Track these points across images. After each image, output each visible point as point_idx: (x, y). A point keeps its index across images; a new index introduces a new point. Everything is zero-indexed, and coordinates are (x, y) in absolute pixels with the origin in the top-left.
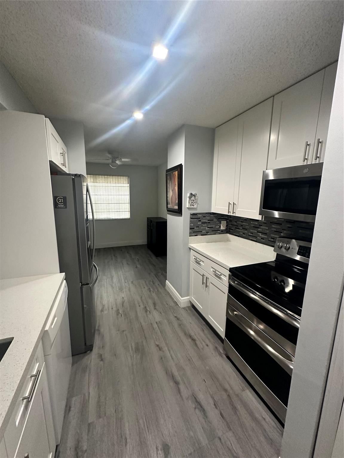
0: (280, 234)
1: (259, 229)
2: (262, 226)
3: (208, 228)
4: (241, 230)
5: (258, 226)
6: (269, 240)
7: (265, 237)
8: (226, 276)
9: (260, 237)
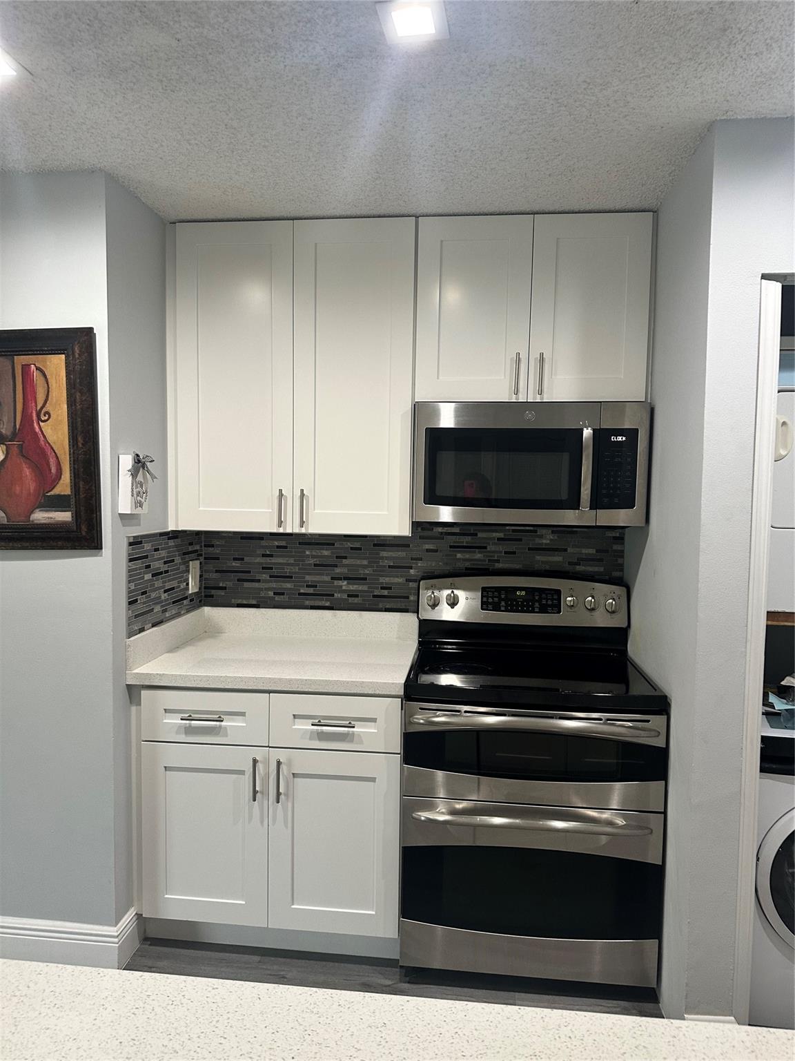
0: (408, 572)
1: (338, 570)
2: (345, 558)
3: (165, 592)
4: (265, 581)
5: (333, 561)
6: (374, 596)
7: (361, 588)
8: (374, 720)
9: (344, 591)
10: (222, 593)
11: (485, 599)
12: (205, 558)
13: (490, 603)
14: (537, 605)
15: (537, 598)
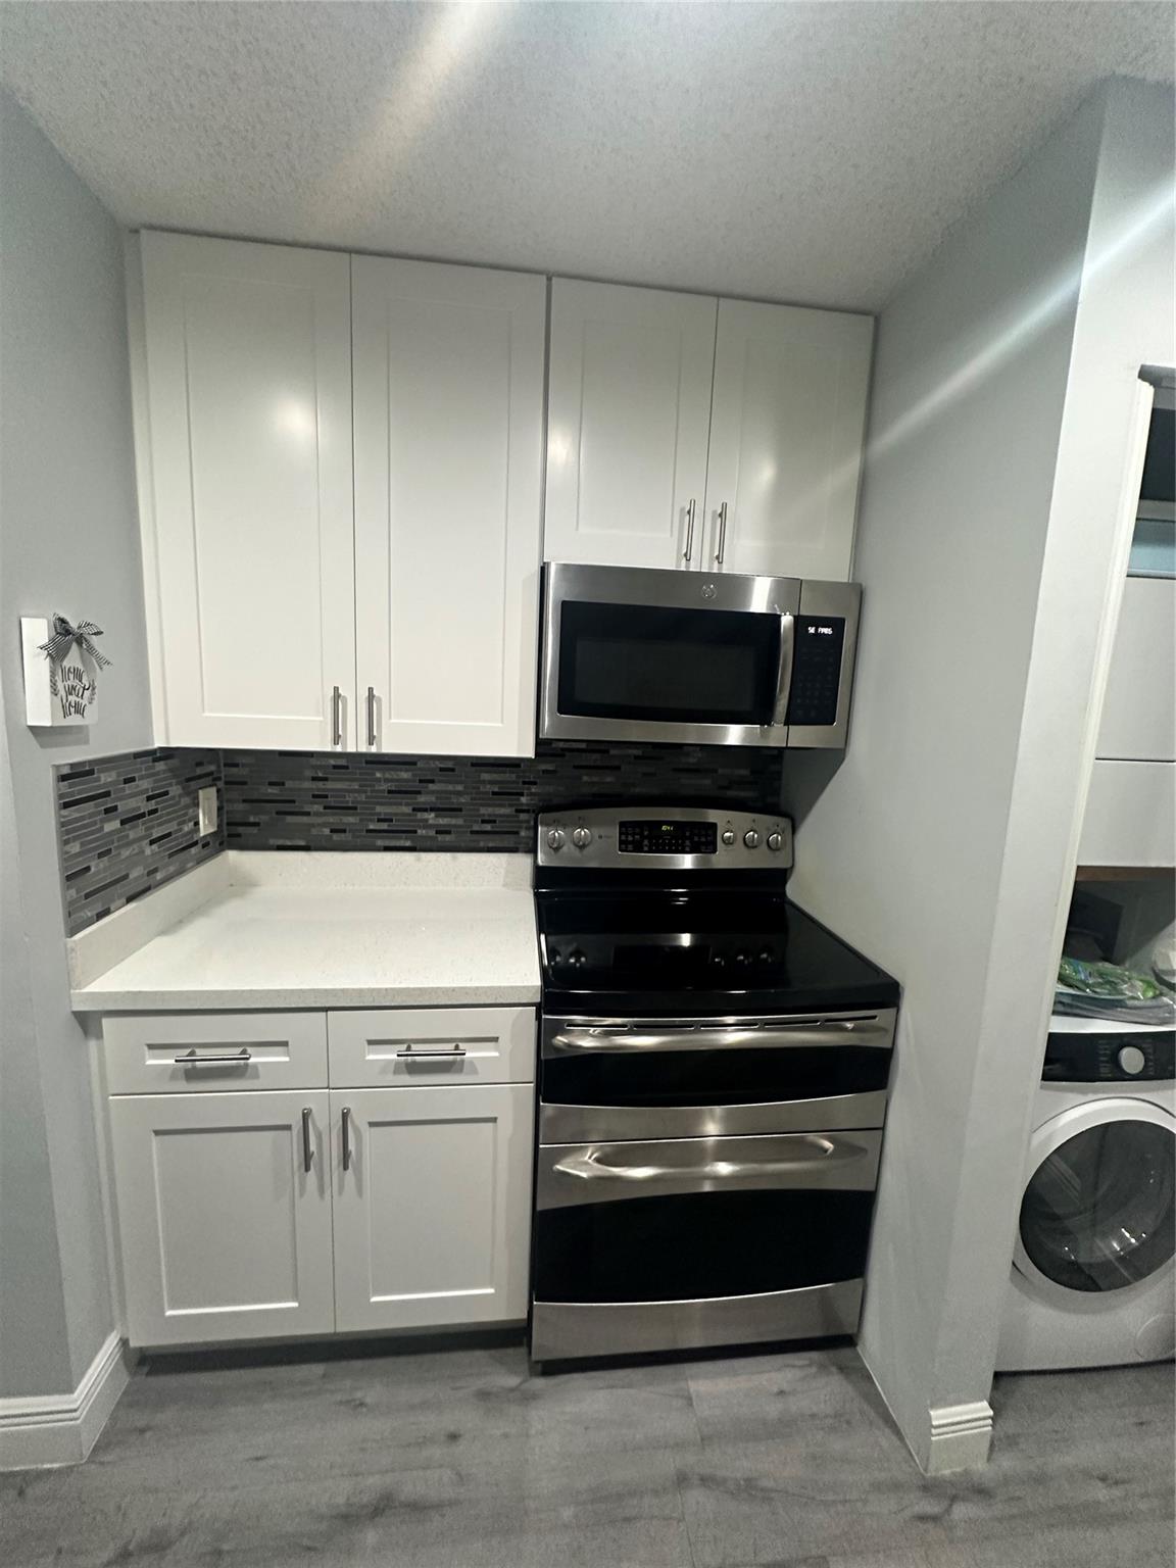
0: (519, 800)
1: (422, 799)
2: (432, 781)
3: (152, 843)
4: (318, 814)
5: (417, 786)
6: (472, 832)
7: (453, 821)
8: (495, 1040)
9: (431, 826)
10: (254, 830)
11: (623, 838)
12: (226, 783)
13: (630, 842)
14: (688, 843)
15: (688, 834)
